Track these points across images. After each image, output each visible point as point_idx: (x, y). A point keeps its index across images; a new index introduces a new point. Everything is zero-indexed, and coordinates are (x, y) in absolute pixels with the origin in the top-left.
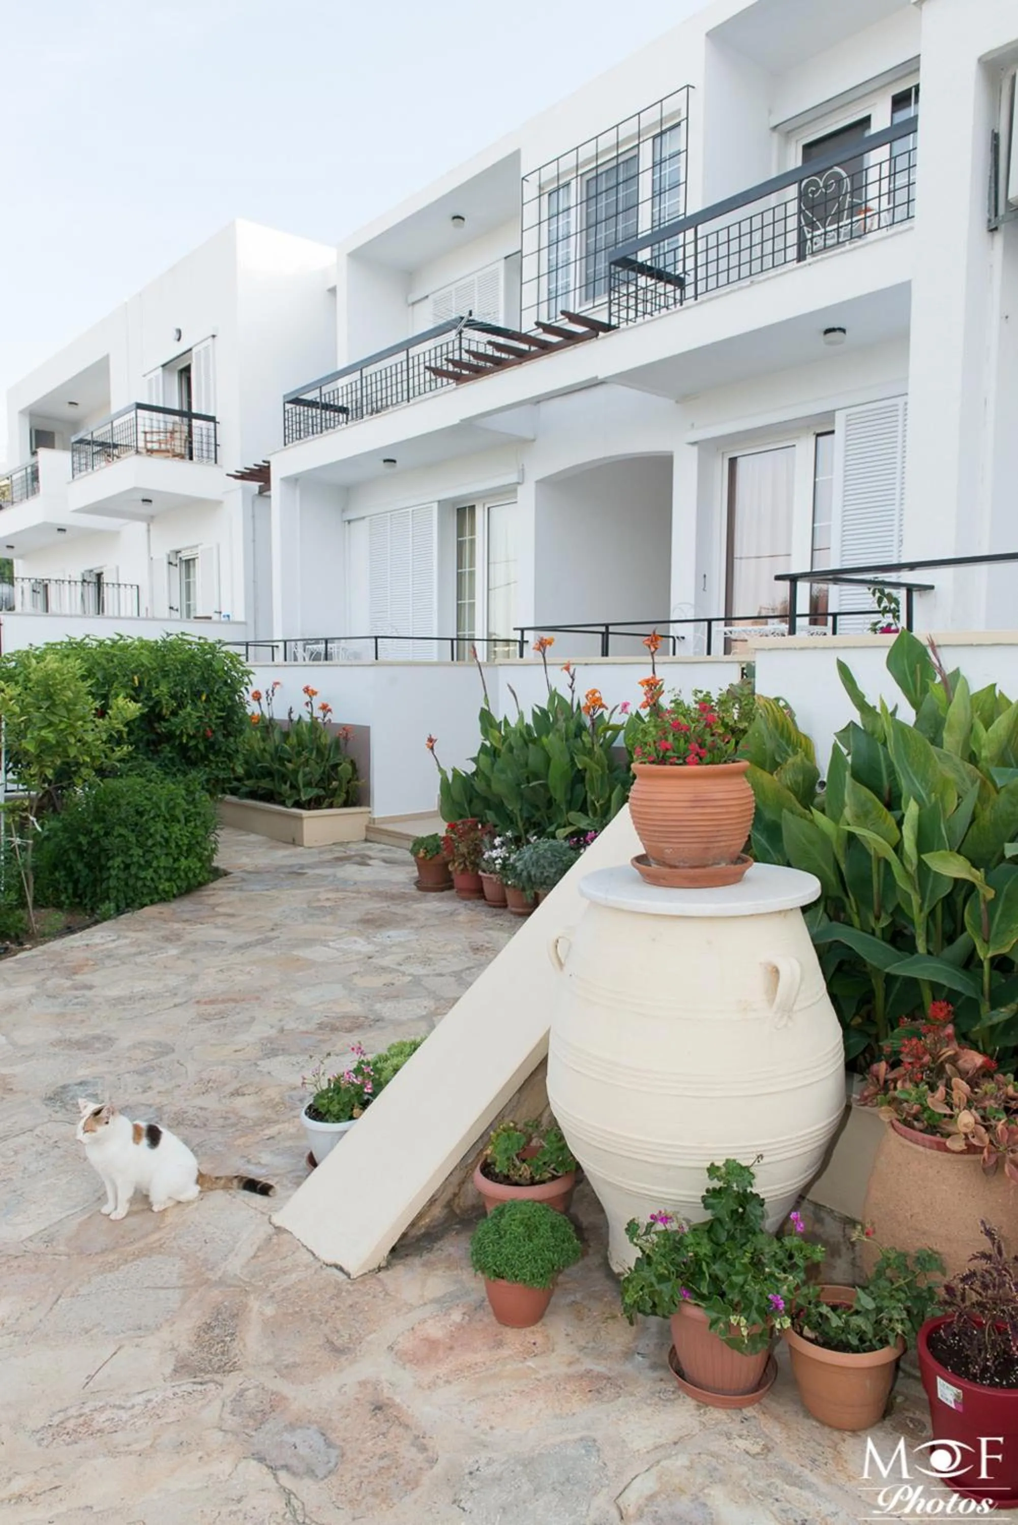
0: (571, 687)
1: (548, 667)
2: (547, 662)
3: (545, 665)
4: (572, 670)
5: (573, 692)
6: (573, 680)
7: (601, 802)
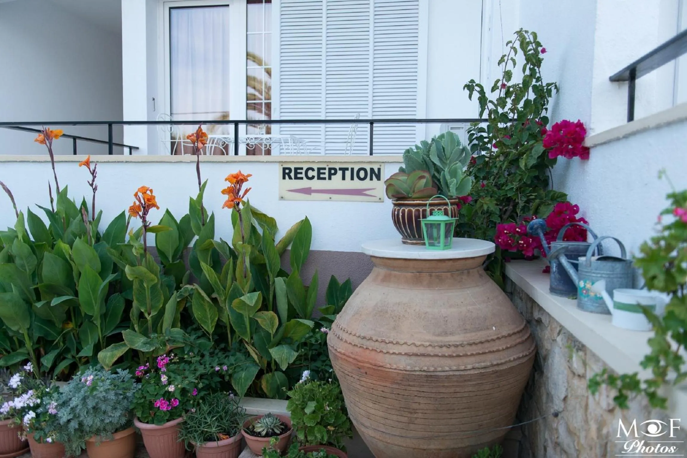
0: (92, 185)
1: (55, 164)
2: (55, 160)
3: (53, 162)
4: (92, 167)
5: (95, 189)
6: (94, 177)
7: (154, 313)
